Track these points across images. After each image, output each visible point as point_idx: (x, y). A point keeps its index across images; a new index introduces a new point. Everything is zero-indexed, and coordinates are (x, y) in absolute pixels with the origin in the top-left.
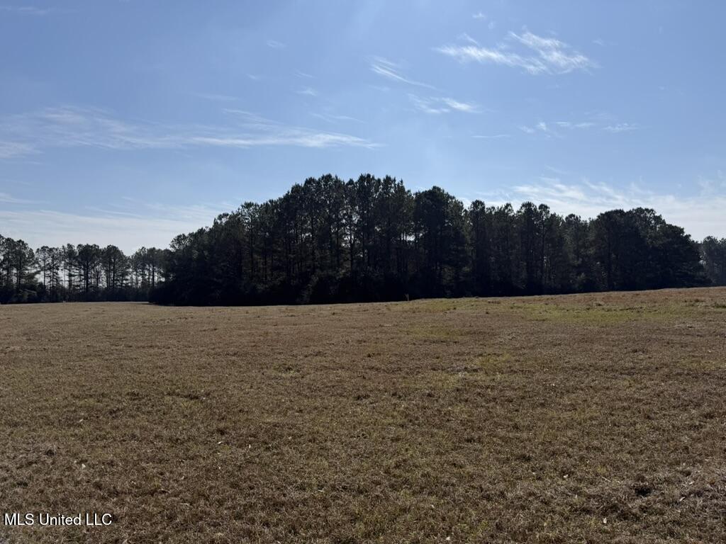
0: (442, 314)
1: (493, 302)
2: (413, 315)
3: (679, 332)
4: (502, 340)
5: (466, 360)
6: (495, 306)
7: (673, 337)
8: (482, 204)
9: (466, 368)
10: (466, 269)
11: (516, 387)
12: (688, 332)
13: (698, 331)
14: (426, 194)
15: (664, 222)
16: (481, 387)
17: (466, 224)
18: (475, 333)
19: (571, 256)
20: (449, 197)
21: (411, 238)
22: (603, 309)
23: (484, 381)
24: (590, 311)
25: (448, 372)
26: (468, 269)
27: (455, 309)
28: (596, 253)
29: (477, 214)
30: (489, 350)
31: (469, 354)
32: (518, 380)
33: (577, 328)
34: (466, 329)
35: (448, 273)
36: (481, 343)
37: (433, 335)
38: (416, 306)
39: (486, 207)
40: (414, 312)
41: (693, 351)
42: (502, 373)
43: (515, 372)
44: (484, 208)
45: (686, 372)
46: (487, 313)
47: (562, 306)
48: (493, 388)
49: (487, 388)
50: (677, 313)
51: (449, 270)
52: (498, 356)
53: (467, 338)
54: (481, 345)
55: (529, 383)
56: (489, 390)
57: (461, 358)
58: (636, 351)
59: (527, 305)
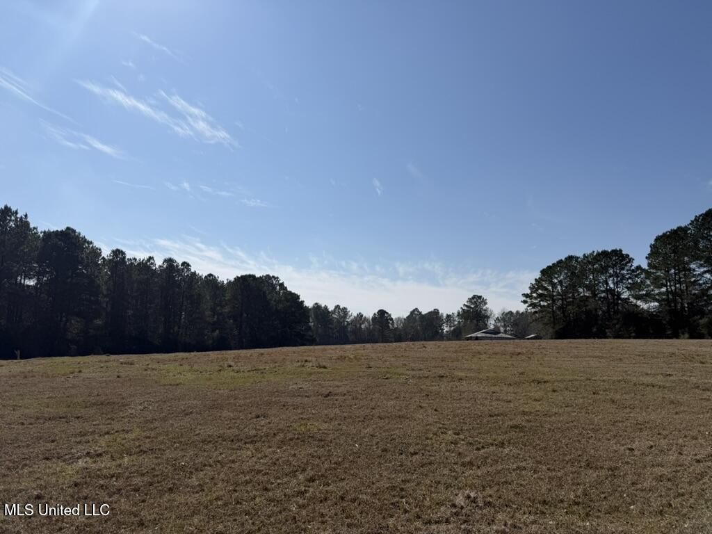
0: (63, 379)
1: (125, 363)
2: (24, 381)
3: (293, 394)
4: (133, 411)
5: (89, 442)
6: (128, 368)
7: (288, 400)
8: (123, 253)
9: (88, 453)
10: (98, 322)
11: (144, 472)
12: (299, 393)
13: (306, 392)
14: (57, 234)
15: (286, 289)
16: (106, 477)
17: (103, 273)
18: (102, 404)
19: (208, 313)
20: (85, 241)
21: (31, 283)
22: (233, 370)
23: (109, 468)
24: (222, 372)
25: (64, 461)
26: (100, 323)
27: (80, 372)
28: (230, 312)
29: (117, 263)
30: (117, 426)
31: (93, 432)
32: (147, 461)
33: (209, 393)
34: (92, 400)
35: (75, 326)
36: (109, 416)
37: (49, 409)
38: (29, 368)
39: (127, 258)
40: (26, 377)
41: (302, 414)
42: (130, 455)
43: (145, 452)
44: (125, 257)
45: (296, 437)
46: (118, 377)
47: (196, 367)
48: (118, 477)
49: (113, 476)
50: (291, 374)
51: (77, 321)
52: (127, 432)
53: (92, 411)
54: (109, 419)
55: (158, 464)
56: (114, 479)
57: (84, 439)
58: (259, 417)
59: (162, 367)
